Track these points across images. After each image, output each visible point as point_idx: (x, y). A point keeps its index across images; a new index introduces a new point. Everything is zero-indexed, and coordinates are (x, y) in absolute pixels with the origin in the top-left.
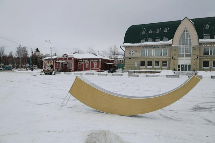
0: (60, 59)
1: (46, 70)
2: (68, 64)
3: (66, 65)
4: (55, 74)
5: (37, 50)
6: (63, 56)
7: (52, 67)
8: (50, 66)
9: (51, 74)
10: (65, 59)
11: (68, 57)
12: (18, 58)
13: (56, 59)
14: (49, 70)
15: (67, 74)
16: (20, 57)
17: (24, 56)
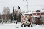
0: (34, 14)
1: (25, 23)
2: (41, 18)
3: (39, 19)
4: (32, 26)
5: (19, 8)
6: (37, 12)
7: (29, 21)
8: (28, 20)
9: (29, 26)
10: (38, 14)
11: (41, 12)
12: (4, 15)
13: (31, 14)
14: (27, 23)
15: (41, 26)
16: (5, 14)
17: (7, 13)
